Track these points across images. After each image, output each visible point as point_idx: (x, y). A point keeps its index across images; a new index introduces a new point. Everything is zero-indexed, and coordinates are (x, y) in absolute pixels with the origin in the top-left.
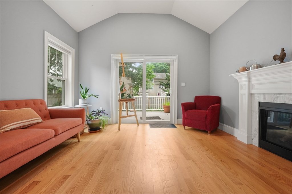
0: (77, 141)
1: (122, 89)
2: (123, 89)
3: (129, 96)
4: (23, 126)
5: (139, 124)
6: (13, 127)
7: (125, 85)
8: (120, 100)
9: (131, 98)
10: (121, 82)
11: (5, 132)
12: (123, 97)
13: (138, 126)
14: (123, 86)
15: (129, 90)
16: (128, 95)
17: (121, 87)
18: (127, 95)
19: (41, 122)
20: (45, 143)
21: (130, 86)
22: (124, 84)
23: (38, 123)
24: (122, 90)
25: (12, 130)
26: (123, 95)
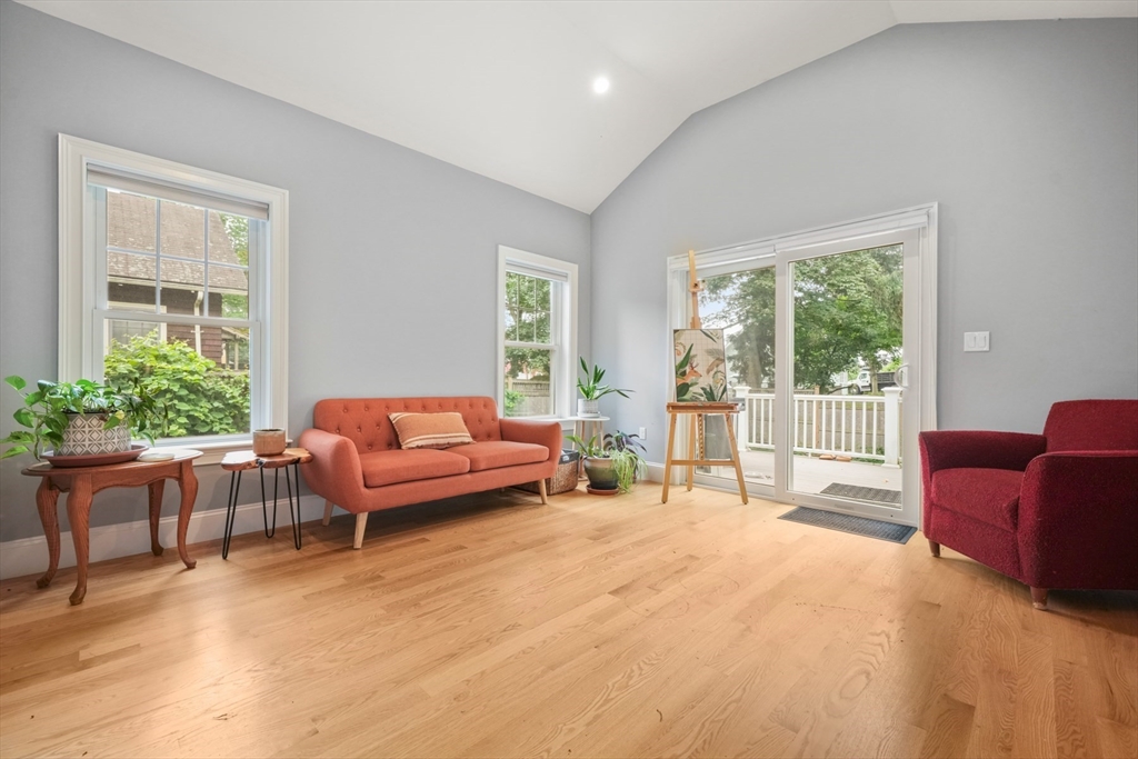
0: (540, 502)
1: (682, 370)
2: (688, 369)
3: (710, 395)
4: (437, 445)
5: (749, 499)
6: (420, 443)
7: (695, 356)
8: (673, 408)
9: (714, 400)
10: (680, 348)
11: (410, 448)
12: (685, 397)
13: (745, 502)
14: (687, 360)
15: (712, 373)
16: (702, 389)
17: (678, 362)
18: (702, 392)
19: (469, 443)
20: (448, 479)
21: (718, 359)
22: (692, 353)
23: (463, 444)
24: (684, 374)
25: (418, 447)
26: (682, 390)
